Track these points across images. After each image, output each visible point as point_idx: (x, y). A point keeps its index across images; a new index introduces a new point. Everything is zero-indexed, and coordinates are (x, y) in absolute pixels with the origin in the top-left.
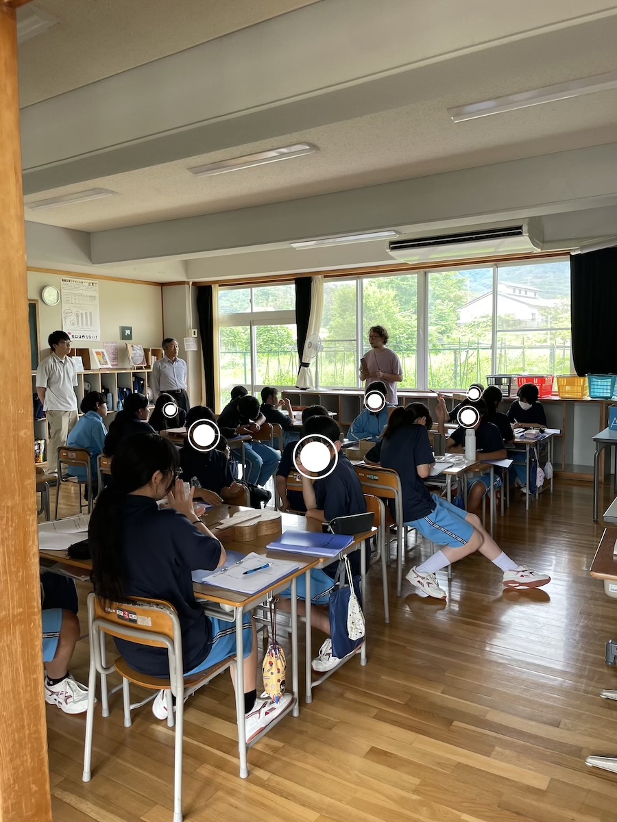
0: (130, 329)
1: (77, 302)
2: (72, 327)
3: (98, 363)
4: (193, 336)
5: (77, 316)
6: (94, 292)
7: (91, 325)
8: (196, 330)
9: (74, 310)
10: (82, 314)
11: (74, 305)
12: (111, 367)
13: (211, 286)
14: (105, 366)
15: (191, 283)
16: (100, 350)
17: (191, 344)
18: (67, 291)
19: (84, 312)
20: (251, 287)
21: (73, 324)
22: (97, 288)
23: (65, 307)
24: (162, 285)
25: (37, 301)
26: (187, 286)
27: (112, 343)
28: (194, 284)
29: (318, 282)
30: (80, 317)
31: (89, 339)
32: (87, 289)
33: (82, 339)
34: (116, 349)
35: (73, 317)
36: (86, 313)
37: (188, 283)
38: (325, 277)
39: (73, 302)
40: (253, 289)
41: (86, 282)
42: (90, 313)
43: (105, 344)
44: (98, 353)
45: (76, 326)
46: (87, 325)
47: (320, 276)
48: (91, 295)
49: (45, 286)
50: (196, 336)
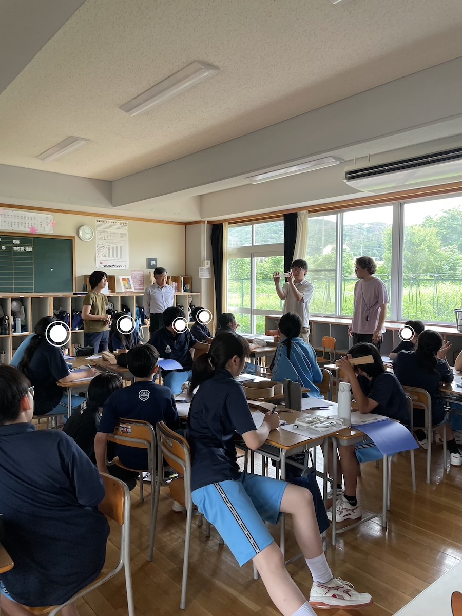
0: (156, 260)
1: (109, 238)
2: (104, 258)
3: (123, 287)
4: (206, 266)
5: (109, 249)
6: (124, 230)
7: (121, 257)
8: (209, 262)
9: (106, 245)
10: (113, 248)
11: (107, 241)
12: (134, 291)
13: (221, 225)
14: (128, 290)
15: (206, 222)
16: (126, 277)
17: (205, 274)
18: (101, 229)
19: (115, 246)
20: (252, 224)
21: (105, 256)
22: (127, 227)
23: (98, 242)
24: (186, 224)
25: (74, 237)
26: (202, 225)
27: (139, 271)
28: (209, 223)
29: (303, 218)
30: (111, 251)
31: (118, 268)
32: (118, 228)
33: (112, 268)
34: (143, 276)
35: (106, 251)
36: (117, 247)
37: (204, 222)
38: (309, 212)
39: (106, 238)
40: (254, 225)
41: (118, 222)
42: (121, 247)
43: (133, 272)
44: (124, 280)
45: (107, 257)
46: (117, 256)
47: (305, 212)
48: (121, 232)
49: (81, 226)
50: (209, 266)
